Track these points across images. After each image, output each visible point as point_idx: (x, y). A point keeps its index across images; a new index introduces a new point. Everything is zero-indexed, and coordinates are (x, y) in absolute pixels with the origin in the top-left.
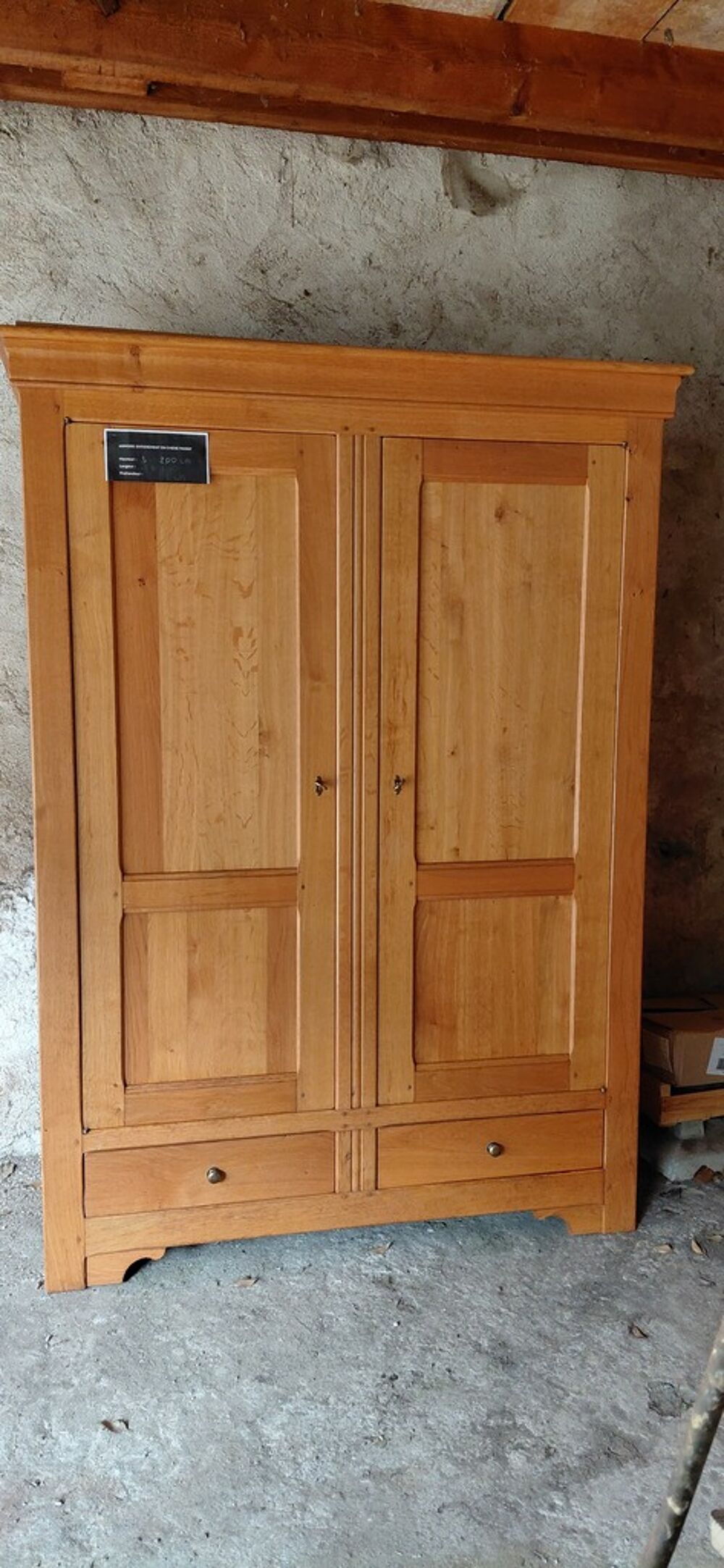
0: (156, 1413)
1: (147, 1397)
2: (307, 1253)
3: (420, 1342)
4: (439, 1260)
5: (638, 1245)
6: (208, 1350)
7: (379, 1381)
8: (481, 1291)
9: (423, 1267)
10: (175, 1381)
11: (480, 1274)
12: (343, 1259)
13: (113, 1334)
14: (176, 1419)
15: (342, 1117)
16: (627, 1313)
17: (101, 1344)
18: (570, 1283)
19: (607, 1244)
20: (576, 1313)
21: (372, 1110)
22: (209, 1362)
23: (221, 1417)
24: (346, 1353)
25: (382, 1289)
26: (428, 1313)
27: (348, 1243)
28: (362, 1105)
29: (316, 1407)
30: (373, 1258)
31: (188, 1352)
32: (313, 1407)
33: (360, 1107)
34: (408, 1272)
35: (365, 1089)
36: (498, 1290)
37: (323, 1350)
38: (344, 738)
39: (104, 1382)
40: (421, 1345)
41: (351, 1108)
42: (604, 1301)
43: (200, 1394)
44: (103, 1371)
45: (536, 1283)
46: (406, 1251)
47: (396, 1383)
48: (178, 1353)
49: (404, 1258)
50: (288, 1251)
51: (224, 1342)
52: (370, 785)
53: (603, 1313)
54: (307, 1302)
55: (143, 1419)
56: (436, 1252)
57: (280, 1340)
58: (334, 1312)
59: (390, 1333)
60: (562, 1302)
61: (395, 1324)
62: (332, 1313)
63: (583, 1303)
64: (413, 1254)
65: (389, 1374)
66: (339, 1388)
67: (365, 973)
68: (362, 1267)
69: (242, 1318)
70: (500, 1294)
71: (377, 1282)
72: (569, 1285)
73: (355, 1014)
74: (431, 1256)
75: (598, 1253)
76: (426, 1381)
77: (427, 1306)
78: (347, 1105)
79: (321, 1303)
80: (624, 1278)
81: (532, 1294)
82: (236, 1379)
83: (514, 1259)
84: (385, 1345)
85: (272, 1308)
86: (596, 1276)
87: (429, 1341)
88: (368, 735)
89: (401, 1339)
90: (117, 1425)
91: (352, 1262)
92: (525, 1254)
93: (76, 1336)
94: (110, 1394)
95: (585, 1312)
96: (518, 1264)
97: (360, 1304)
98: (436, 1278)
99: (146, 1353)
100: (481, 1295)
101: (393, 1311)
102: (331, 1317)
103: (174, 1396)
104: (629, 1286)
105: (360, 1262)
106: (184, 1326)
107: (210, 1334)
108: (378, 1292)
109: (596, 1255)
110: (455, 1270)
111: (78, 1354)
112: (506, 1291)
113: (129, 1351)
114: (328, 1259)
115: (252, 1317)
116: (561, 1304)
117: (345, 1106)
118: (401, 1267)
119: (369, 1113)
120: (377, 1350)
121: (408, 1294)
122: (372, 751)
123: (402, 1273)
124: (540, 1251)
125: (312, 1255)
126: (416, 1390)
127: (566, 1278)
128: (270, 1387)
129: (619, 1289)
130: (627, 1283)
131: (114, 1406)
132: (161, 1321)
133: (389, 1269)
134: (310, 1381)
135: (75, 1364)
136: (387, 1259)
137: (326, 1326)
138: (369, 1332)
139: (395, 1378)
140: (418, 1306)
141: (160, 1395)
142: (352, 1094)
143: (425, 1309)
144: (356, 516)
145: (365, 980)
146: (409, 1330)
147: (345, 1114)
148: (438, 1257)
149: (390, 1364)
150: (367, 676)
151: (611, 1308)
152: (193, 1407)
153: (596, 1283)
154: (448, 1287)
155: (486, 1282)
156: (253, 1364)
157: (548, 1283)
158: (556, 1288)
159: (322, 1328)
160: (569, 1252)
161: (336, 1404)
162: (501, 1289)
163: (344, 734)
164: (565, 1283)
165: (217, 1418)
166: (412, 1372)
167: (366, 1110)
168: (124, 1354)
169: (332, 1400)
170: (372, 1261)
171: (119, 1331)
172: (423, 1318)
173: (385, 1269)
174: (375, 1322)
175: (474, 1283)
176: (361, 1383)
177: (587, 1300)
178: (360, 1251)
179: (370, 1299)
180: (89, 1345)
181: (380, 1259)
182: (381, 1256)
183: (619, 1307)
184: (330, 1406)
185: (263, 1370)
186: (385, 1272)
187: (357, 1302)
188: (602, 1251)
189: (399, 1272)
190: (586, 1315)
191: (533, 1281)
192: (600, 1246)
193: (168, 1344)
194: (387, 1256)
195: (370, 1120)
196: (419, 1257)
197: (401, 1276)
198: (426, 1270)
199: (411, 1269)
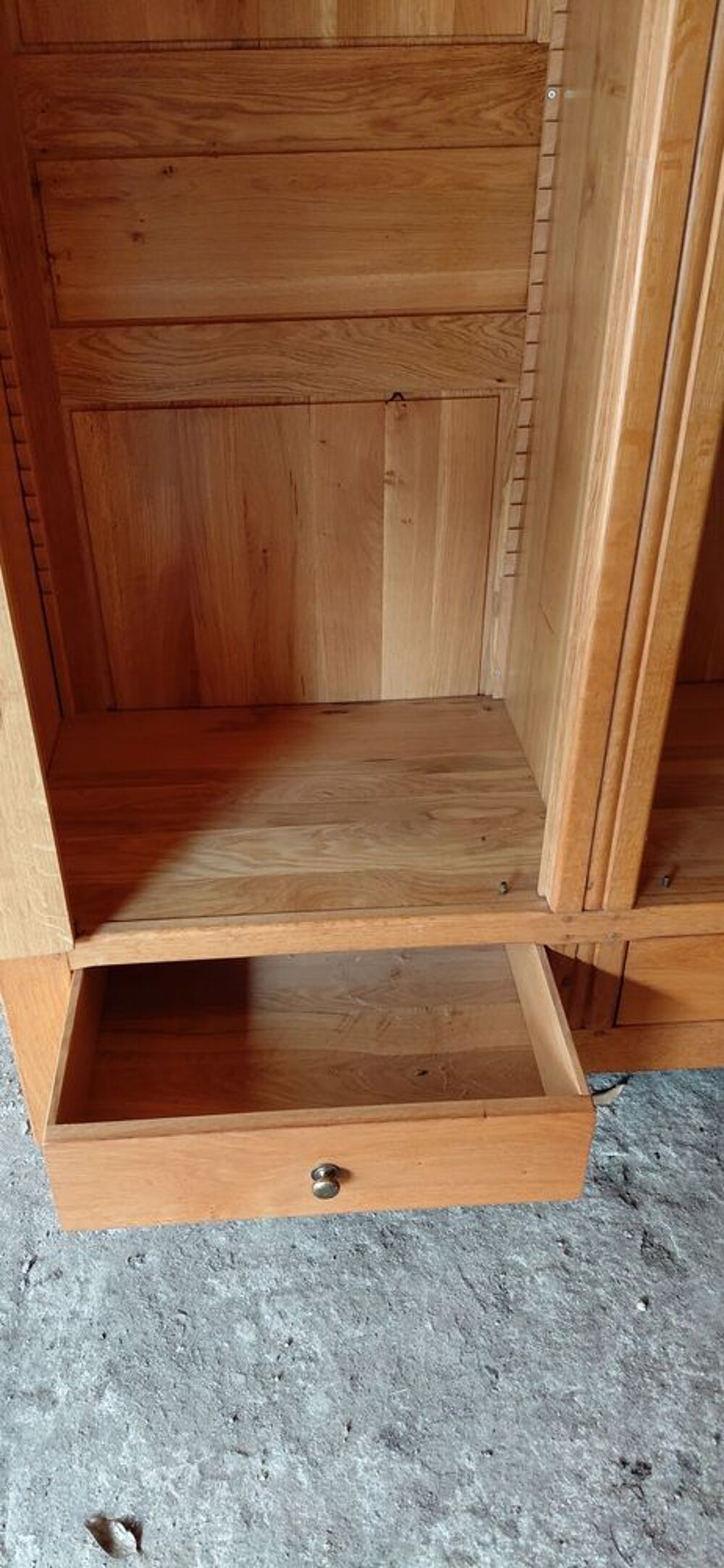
0: (195, 1510)
1: (181, 1455)
3: (689, 1364)
4: (711, 1129)
6: (299, 1334)
7: (615, 1472)
9: (682, 1144)
10: (235, 1418)
13: (138, 1265)
14: (228, 1538)
15: (562, 924)
17: (114, 1292)
21: (623, 914)
22: (298, 1370)
23: (311, 1544)
24: (552, 1383)
25: (613, 1204)
26: (699, 1276)
28: (605, 907)
29: (494, 1540)
31: (262, 1335)
32: (487, 1539)
33: (600, 907)
34: (658, 1156)
35: (613, 879)
37: (507, 1369)
39: (110, 1403)
40: (691, 1373)
41: (584, 910)
43: (276, 1468)
44: (112, 1369)
46: (651, 1102)
47: (651, 1484)
48: (245, 1334)
49: (649, 1120)
51: (326, 1318)
54: (476, 1225)
55: (168, 1522)
56: (705, 1108)
57: (429, 1326)
58: (527, 1255)
59: (631, 1328)
61: (641, 1307)
62: (521, 1260)
64: (665, 1112)
65: (632, 1457)
66: (540, 1485)
69: (361, 1249)
71: (601, 1178)
73: (613, 751)
74: (698, 1118)
76: (707, 1489)
77: (698, 1256)
79: (502, 1233)
82: (345, 1433)
84: (624, 1365)
85: (416, 1232)
87: (705, 1362)
89: (653, 1348)
90: (123, 1537)
93: (74, 1263)
94: (120, 1434)
97: (575, 1238)
98: (708, 1177)
99: (189, 1328)
101: (636, 1267)
102: (521, 1272)
103: (232, 1463)
106: (261, 1258)
107: (303, 1290)
108: (608, 1210)
111: (75, 1315)
113: (161, 1315)
115: (377, 1249)
117: (573, 907)
118: (643, 1142)
119: (617, 917)
120: (607, 1378)
121: (656, 1217)
123: (647, 1160)
126: (687, 1511)
128: (407, 1467)
131: (121, 1474)
132: (222, 1240)
133: (623, 1147)
134: (481, 1460)
135: (65, 1342)
136: (620, 1123)
137: (511, 1295)
138: (594, 1325)
139: (642, 1470)
140: (680, 1253)
141: (207, 1455)
142: (587, 887)
143: (693, 1266)
146: (666, 1325)
147: (570, 919)
148: (708, 1122)
149: (634, 1424)
152: (265, 1503)
156: (377, 1390)
159: (505, 1306)
161: (533, 1537)
165: (305, 1548)
166: (678, 1453)
167: (612, 915)
168: (151, 1325)
169: (524, 1523)
171: (148, 1259)
172: (691, 1290)
173: (612, 1144)
174: (601, 1292)
176: (580, 1477)
179: (590, 1225)
180: (94, 1291)
181: (608, 1121)
182: (607, 1111)
184: (521, 1541)
185: (396, 1412)
186: (616, 1154)
187: (569, 1233)
189: (641, 1156)
193: (231, 1303)
194: (619, 1112)
195: (617, 929)
196: (678, 1120)
197: (645, 1169)
198: (689, 1153)
199: (664, 1150)
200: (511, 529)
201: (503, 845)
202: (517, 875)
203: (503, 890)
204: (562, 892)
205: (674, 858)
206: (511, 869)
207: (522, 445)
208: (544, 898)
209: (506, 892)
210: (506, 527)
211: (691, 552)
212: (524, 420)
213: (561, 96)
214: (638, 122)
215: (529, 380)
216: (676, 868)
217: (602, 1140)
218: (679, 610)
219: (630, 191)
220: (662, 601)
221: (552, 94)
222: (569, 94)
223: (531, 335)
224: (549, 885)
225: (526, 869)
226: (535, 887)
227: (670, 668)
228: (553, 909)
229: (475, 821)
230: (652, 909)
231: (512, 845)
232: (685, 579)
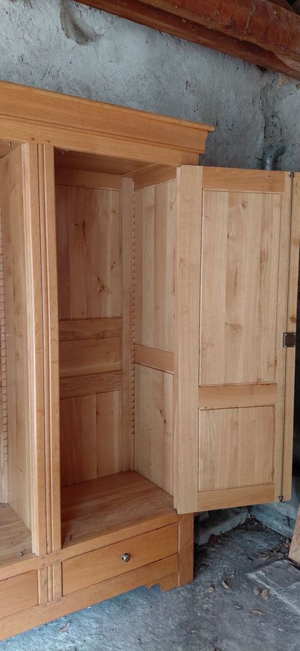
2: (21, 643)
4: (99, 628)
5: (197, 590)
8: (129, 645)
9: (92, 635)
11: (124, 632)
12: (44, 642)
15: (41, 560)
16: (209, 639)
18: (173, 625)
19: (182, 593)
20: (183, 646)
21: (59, 552)
27: (45, 628)
28: (53, 551)
30: (62, 636)
33: (52, 551)
34: (85, 641)
35: (54, 541)
36: (138, 641)
38: (38, 330)
41: (47, 554)
42: (195, 633)
45: (156, 630)
46: (79, 626)
49: (80, 631)
50: (9, 644)
52: (54, 358)
53: (197, 643)
56: (96, 622)
60: (173, 640)
63: (185, 638)
64: (84, 627)
67: (53, 472)
68: (57, 644)
70: (140, 643)
72: (173, 627)
73: (48, 497)
74: (95, 625)
75: (180, 600)
78: (44, 553)
80: (198, 614)
81: (156, 639)
83: (139, 616)
86: (185, 617)
88: (52, 328)
91: (50, 643)
92: (144, 611)
95: (188, 644)
96: (142, 619)
98: (102, 641)
100: (130, 647)
104: (203, 619)
105: (55, 641)
109: (180, 602)
110: (110, 633)
112: (142, 640)
114: (35, 644)
116: (174, 642)
118: (80, 639)
119: (57, 554)
122: (55, 337)
123: (82, 643)
124: (151, 607)
125: (25, 643)
127: (170, 622)
129: (199, 623)
130: (201, 617)
133: (73, 642)
136: (71, 635)
142: (47, 545)
144: (41, 193)
145: (53, 476)
147: (43, 558)
148: (98, 625)
150: (50, 292)
151: (200, 637)
153: (186, 622)
154: (110, 646)
155: (130, 638)
157: (163, 628)
158: (166, 630)
160: (165, 603)
162: (140, 640)
163: (37, 328)
164: (171, 626)
167: (55, 553)
170: (62, 639)
173: (71, 642)
175: (124, 639)
177: (186, 635)
178: (53, 632)
181: (67, 636)
182: (66, 633)
183: (203, 635)
186: (72, 645)
188: (182, 599)
189: (79, 643)
190: (189, 646)
191: (154, 629)
192: (180, 596)
194: (70, 632)
195: (58, 558)
196: (88, 628)
197: (82, 646)
198: (94, 637)
199: (86, 638)
200: (5, 447)
201: (18, 543)
202: (25, 550)
203: (21, 554)
204: (40, 549)
205: (70, 534)
206: (23, 549)
207: (5, 422)
208: (35, 554)
209: (22, 555)
210: (2, 447)
211: (58, 437)
212: (5, 415)
213: (5, 336)
214: (30, 345)
215: (5, 404)
216: (71, 536)
217: (66, 642)
218: (58, 453)
219: (30, 358)
220: (53, 451)
221: (3, 335)
222: (7, 335)
223: (4, 392)
224: (36, 549)
225: (27, 548)
226: (31, 552)
227: (58, 469)
228: (38, 556)
229: (7, 539)
230: (67, 548)
231: (22, 542)
232: (58, 444)
